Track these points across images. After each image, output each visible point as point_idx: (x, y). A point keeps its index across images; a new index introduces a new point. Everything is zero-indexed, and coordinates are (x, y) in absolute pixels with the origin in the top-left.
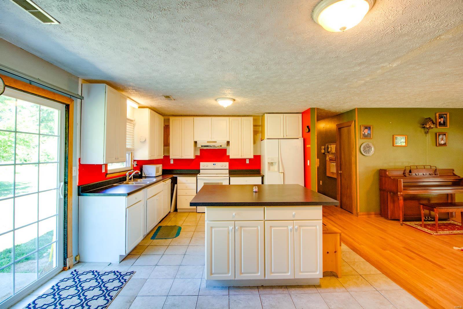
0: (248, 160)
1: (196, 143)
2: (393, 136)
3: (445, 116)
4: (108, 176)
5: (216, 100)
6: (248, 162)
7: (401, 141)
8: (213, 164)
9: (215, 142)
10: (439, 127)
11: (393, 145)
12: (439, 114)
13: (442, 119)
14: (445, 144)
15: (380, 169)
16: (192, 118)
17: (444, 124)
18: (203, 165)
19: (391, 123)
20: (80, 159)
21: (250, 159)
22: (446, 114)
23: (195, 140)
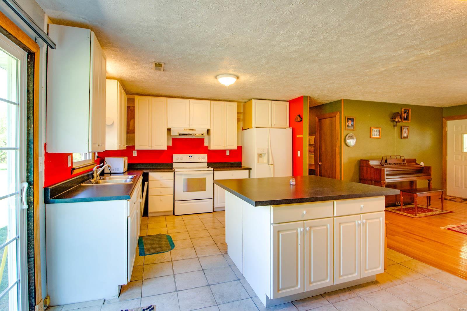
0: (229, 151)
1: (169, 130)
2: (371, 128)
3: (408, 111)
4: (75, 172)
5: (216, 77)
6: (228, 153)
7: (375, 133)
8: (189, 157)
9: (194, 130)
10: (404, 121)
11: (370, 137)
12: (404, 110)
13: (406, 114)
14: (407, 137)
15: (361, 160)
16: (165, 99)
17: (406, 119)
18: (176, 157)
19: (369, 115)
20: (45, 144)
21: (231, 151)
22: (408, 110)
23: (169, 127)
